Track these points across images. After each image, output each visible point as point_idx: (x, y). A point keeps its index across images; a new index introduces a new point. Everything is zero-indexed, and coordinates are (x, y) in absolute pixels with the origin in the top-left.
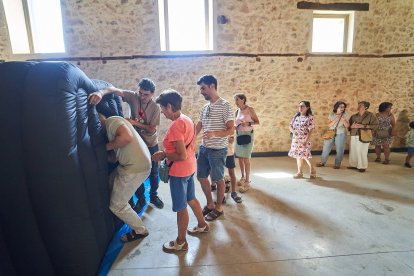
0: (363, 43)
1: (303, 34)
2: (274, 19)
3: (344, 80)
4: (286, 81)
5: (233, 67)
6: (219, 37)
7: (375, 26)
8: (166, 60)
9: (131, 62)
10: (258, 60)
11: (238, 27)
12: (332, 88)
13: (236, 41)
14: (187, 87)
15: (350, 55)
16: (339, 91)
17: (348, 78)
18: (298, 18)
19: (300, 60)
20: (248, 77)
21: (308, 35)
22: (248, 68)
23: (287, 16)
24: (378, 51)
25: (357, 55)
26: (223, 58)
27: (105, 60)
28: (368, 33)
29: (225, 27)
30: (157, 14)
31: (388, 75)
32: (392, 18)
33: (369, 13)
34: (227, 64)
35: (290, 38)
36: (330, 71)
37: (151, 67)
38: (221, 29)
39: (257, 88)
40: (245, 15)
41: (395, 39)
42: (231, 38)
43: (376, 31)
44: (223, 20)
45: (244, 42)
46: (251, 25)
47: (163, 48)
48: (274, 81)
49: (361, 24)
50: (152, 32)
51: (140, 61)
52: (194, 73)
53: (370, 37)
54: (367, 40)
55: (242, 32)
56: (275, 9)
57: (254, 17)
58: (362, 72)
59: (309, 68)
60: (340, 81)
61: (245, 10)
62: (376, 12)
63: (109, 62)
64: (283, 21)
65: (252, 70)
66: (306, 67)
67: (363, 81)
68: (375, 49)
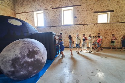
0: (113, 20)
1: (95, 19)
2: (88, 16)
3: (107, 29)
4: (91, 30)
5: (78, 27)
6: (75, 21)
7: (116, 15)
8: (63, 27)
9: (56, 27)
10: (84, 26)
11: (79, 19)
12: (104, 31)
13: (79, 22)
14: (67, 32)
15: (109, 23)
16: (106, 32)
17: (109, 29)
18: (94, 15)
19: (95, 25)
20: (81, 29)
21: (97, 19)
22: (81, 27)
23: (91, 15)
24: (118, 22)
25: (111, 23)
26: (75, 25)
27: (51, 27)
28: (114, 17)
29: (76, 19)
30: (61, 17)
31: (121, 28)
32: (122, 13)
33: (114, 13)
34: (76, 27)
35: (92, 20)
36: (103, 27)
37: (60, 28)
38: (75, 19)
39: (84, 32)
40: (80, 16)
41: (123, 18)
42: (77, 21)
43: (117, 17)
44: (76, 17)
45: (80, 22)
46: (82, 18)
47: (62, 24)
48: (88, 30)
49: (112, 15)
50: (60, 21)
51: (58, 27)
53: (115, 18)
54: (114, 19)
56: (88, 14)
57: (83, 16)
58: (113, 27)
59: (97, 27)
60: (106, 30)
61: (81, 15)
62: (116, 12)
63: (52, 27)
66: (96, 27)
67: (113, 30)
68: (117, 21)
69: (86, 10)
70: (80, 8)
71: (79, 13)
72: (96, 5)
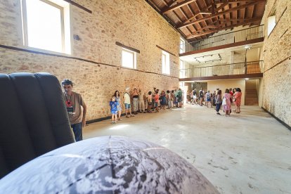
1: (119, 57)
2: (106, 46)
3: (134, 80)
4: (112, 79)
5: (85, 68)
7: (142, 60)
8: (29, 54)
10: (99, 66)
11: (87, 45)
12: (130, 83)
13: (86, 52)
15: (136, 70)
16: (133, 85)
17: (136, 80)
18: (116, 49)
19: (118, 69)
20: (93, 74)
21: (121, 58)
22: (94, 69)
23: (112, 47)
25: (138, 70)
26: (78, 61)
28: (140, 62)
29: (79, 42)
32: (146, 58)
33: (140, 54)
34: (81, 65)
35: (113, 58)
36: (129, 76)
37: (12, 57)
38: (76, 43)
40: (91, 39)
42: (83, 50)
43: (143, 62)
44: (77, 38)
45: (91, 55)
46: (94, 45)
48: (107, 78)
49: (138, 58)
52: (56, 67)
54: (140, 65)
55: (89, 48)
56: (106, 41)
57: (95, 42)
58: (140, 77)
61: (90, 36)
62: (142, 55)
64: (110, 49)
65: (96, 71)
66: (121, 73)
68: (143, 69)
69: (103, 31)
70: (88, 18)
71: (87, 29)
72: (118, 28)
